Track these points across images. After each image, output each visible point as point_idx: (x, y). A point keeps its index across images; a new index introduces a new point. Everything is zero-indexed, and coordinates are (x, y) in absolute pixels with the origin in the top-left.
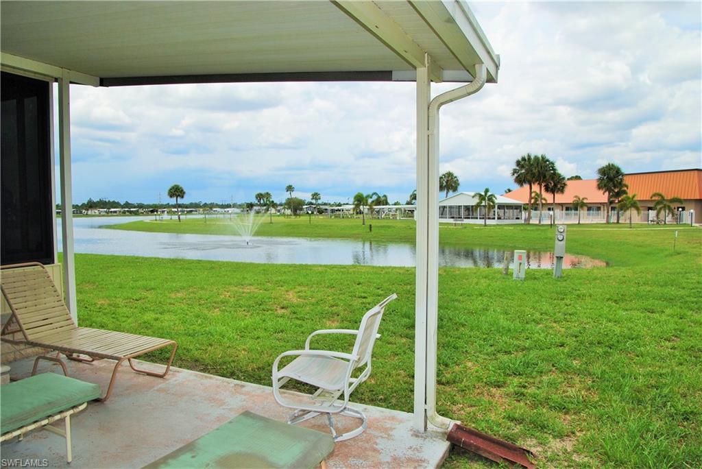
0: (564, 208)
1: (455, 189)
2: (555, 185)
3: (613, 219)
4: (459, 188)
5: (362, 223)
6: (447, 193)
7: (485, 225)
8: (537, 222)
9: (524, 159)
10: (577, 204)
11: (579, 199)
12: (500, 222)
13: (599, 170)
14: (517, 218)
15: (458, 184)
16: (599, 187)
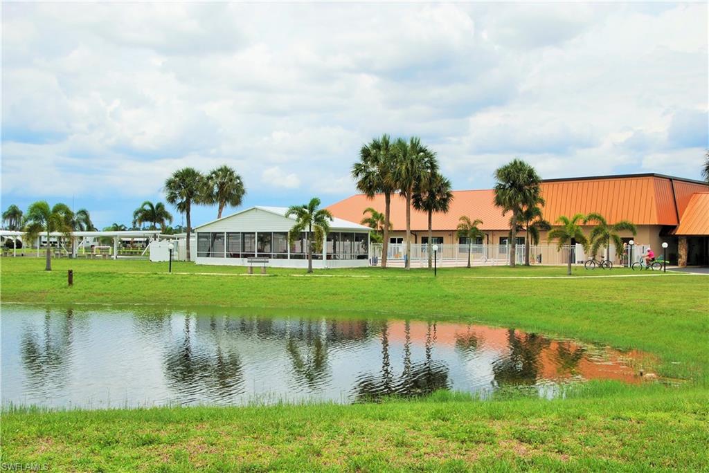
0: (419, 240)
1: (236, 201)
2: (432, 196)
3: (519, 260)
4: (244, 198)
5: (45, 267)
6: (221, 208)
7: (310, 271)
8: (403, 265)
9: (376, 146)
10: (465, 232)
11: (469, 223)
12: (333, 264)
13: (499, 171)
14: (360, 257)
15: (243, 192)
16: (499, 202)
